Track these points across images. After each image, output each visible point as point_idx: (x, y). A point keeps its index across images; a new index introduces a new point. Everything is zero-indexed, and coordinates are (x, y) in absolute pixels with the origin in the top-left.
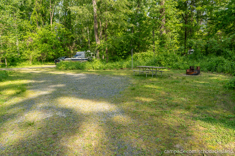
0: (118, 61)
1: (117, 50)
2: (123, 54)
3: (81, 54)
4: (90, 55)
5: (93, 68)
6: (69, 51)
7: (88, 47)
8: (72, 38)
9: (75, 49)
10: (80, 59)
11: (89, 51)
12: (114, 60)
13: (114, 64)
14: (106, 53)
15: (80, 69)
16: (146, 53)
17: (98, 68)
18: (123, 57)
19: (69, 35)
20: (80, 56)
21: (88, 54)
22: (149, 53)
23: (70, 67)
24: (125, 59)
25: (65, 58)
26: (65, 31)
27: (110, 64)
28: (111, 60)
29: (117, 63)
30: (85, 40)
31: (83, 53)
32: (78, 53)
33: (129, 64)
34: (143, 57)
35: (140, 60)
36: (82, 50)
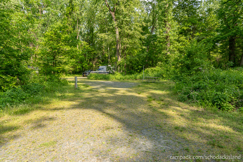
0: (133, 74)
1: (134, 65)
2: (139, 68)
3: (103, 69)
4: (110, 69)
5: (116, 78)
6: (92, 65)
7: (108, 62)
8: (95, 54)
9: (97, 63)
10: (102, 72)
11: (110, 66)
12: (131, 73)
13: (131, 76)
14: (125, 68)
15: (106, 79)
16: (155, 68)
17: (119, 78)
18: (139, 71)
19: (92, 51)
20: (103, 70)
21: (109, 68)
22: (157, 68)
23: (99, 78)
24: (139, 72)
25: (91, 71)
26: (89, 48)
27: (128, 76)
28: (128, 73)
29: (133, 76)
30: (105, 56)
31: (105, 67)
32: (101, 67)
33: (141, 76)
34: (152, 72)
35: (150, 73)
36: (103, 65)
